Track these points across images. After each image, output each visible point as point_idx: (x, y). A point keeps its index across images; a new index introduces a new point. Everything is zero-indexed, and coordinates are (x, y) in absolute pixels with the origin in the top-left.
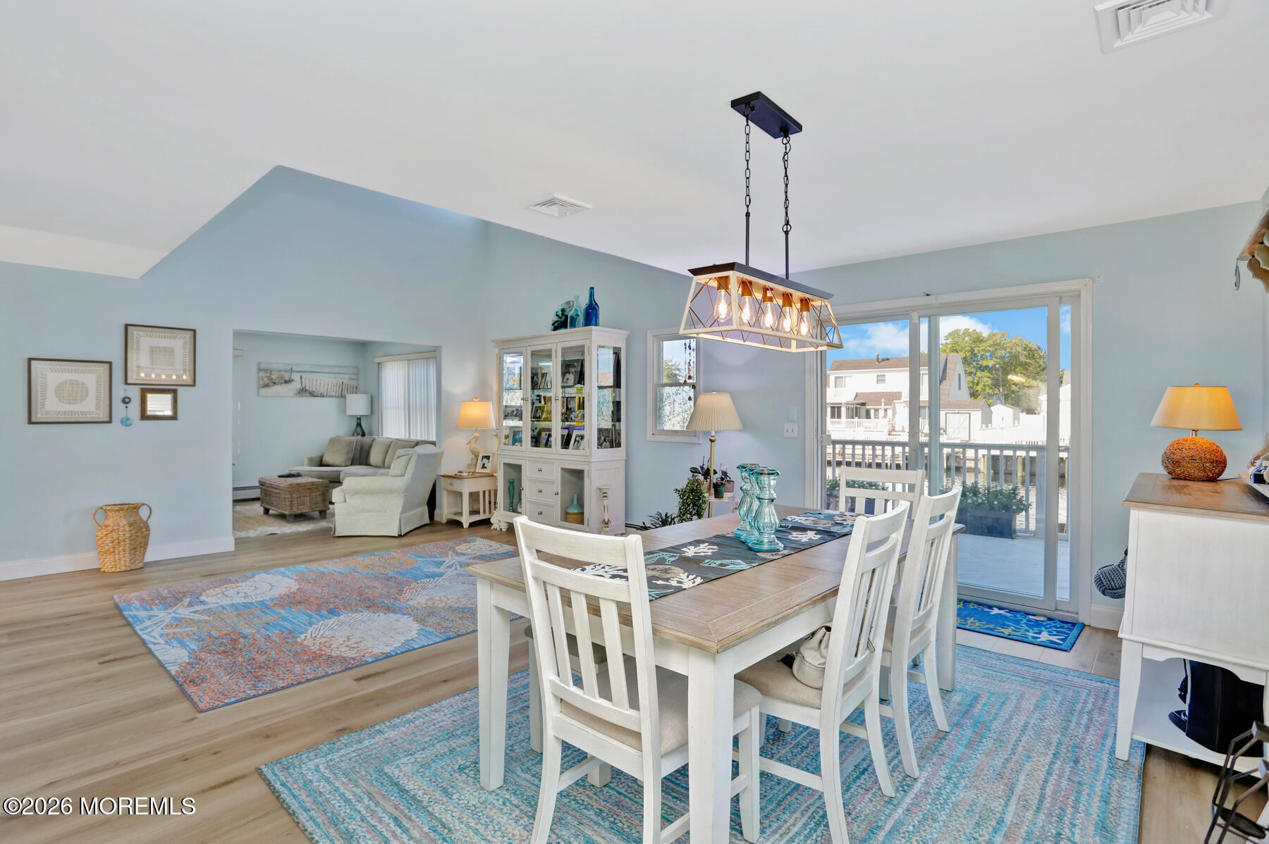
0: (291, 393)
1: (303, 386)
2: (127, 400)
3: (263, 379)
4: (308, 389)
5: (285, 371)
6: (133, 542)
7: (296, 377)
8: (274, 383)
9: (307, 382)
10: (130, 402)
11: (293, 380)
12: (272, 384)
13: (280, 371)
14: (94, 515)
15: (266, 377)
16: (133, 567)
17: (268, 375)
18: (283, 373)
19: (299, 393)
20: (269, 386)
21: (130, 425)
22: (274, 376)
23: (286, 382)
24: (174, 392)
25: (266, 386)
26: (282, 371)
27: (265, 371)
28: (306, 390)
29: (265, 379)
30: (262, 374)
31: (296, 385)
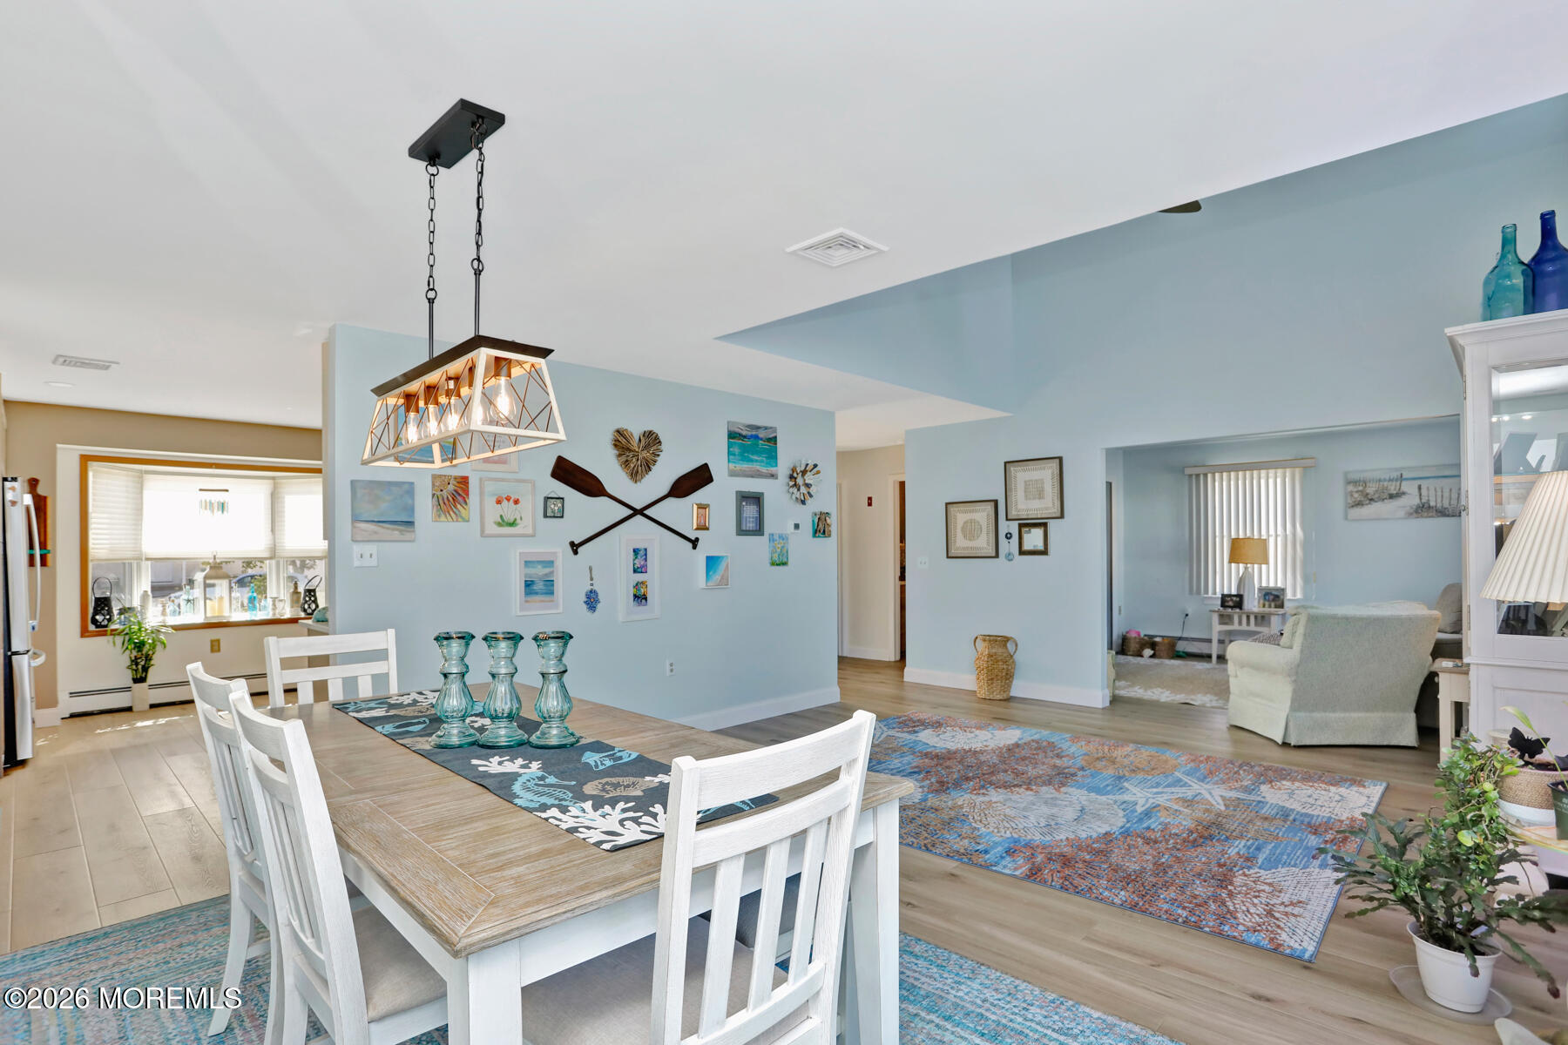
0: (1402, 513)
1: (1423, 501)
2: (1009, 536)
3: (1352, 495)
4: (1432, 504)
5: (1390, 480)
6: (989, 673)
7: (1405, 487)
8: (1371, 500)
9: (1432, 492)
10: (1011, 537)
11: (1404, 493)
12: (1368, 502)
13: (1380, 480)
14: (975, 641)
15: (1357, 492)
16: (991, 697)
17: (1361, 488)
18: (1386, 484)
19: (1416, 512)
20: (1363, 505)
21: (1012, 560)
22: (1370, 490)
23: (1391, 497)
24: (1045, 525)
25: (1358, 504)
26: (1385, 480)
27: (1355, 483)
28: (1429, 507)
29: (1356, 495)
30: (1351, 488)
31: (1412, 500)
